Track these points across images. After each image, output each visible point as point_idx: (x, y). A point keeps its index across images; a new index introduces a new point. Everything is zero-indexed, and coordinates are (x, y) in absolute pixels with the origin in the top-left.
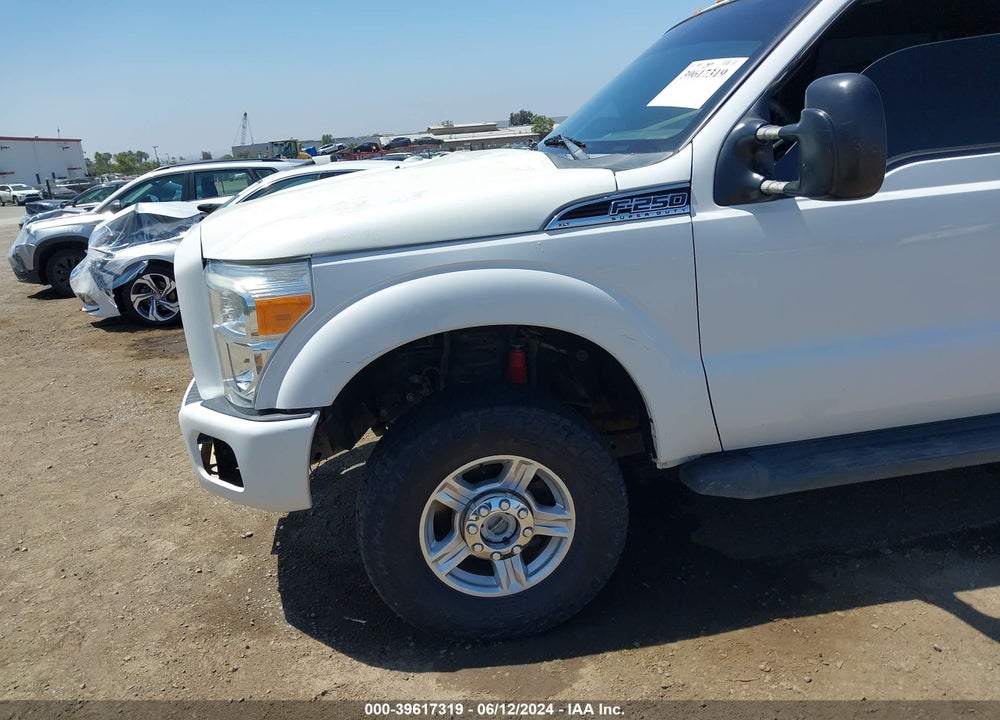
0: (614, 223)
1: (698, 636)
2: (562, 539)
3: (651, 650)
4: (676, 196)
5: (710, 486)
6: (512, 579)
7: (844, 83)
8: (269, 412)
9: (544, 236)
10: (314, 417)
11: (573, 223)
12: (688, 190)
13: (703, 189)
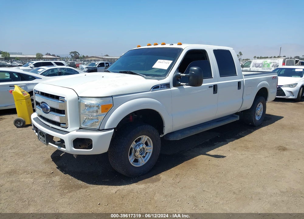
0: (160, 90)
1: (174, 167)
2: (150, 152)
3: (169, 170)
4: (167, 85)
5: (172, 138)
6: (142, 162)
7: (195, 68)
8: (103, 130)
9: (151, 92)
10: (113, 130)
11: (155, 89)
12: (169, 84)
13: (171, 84)
